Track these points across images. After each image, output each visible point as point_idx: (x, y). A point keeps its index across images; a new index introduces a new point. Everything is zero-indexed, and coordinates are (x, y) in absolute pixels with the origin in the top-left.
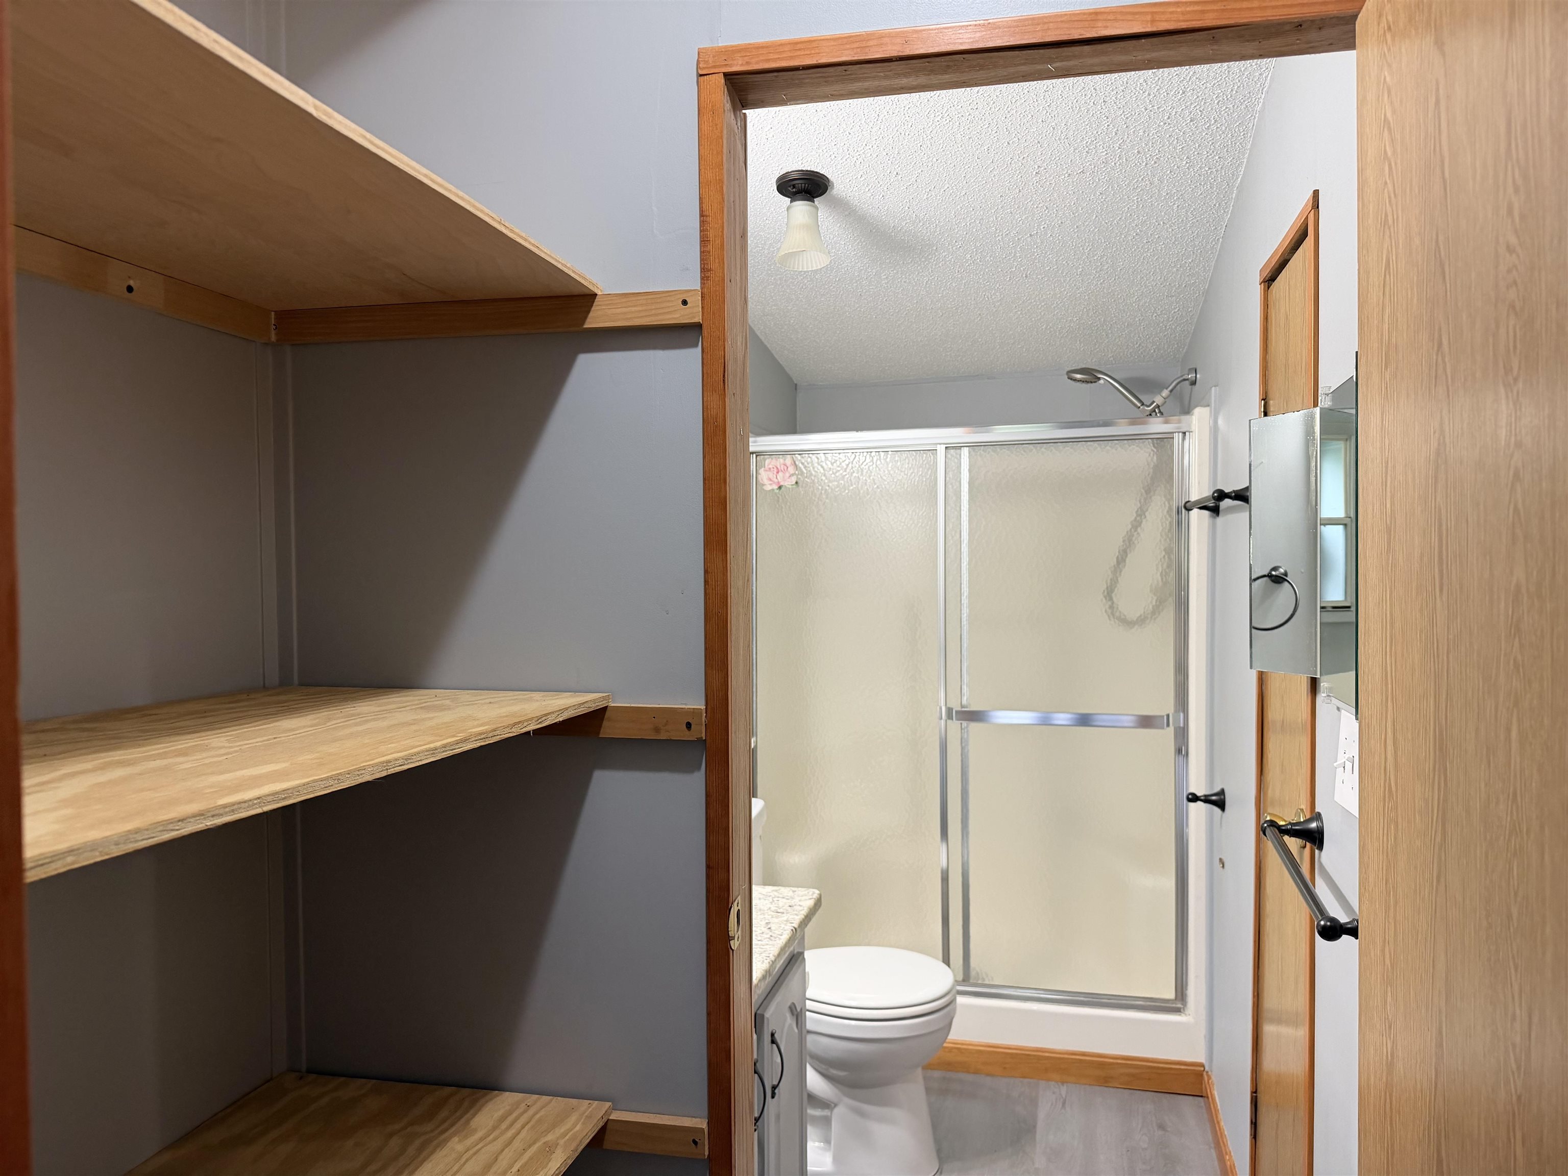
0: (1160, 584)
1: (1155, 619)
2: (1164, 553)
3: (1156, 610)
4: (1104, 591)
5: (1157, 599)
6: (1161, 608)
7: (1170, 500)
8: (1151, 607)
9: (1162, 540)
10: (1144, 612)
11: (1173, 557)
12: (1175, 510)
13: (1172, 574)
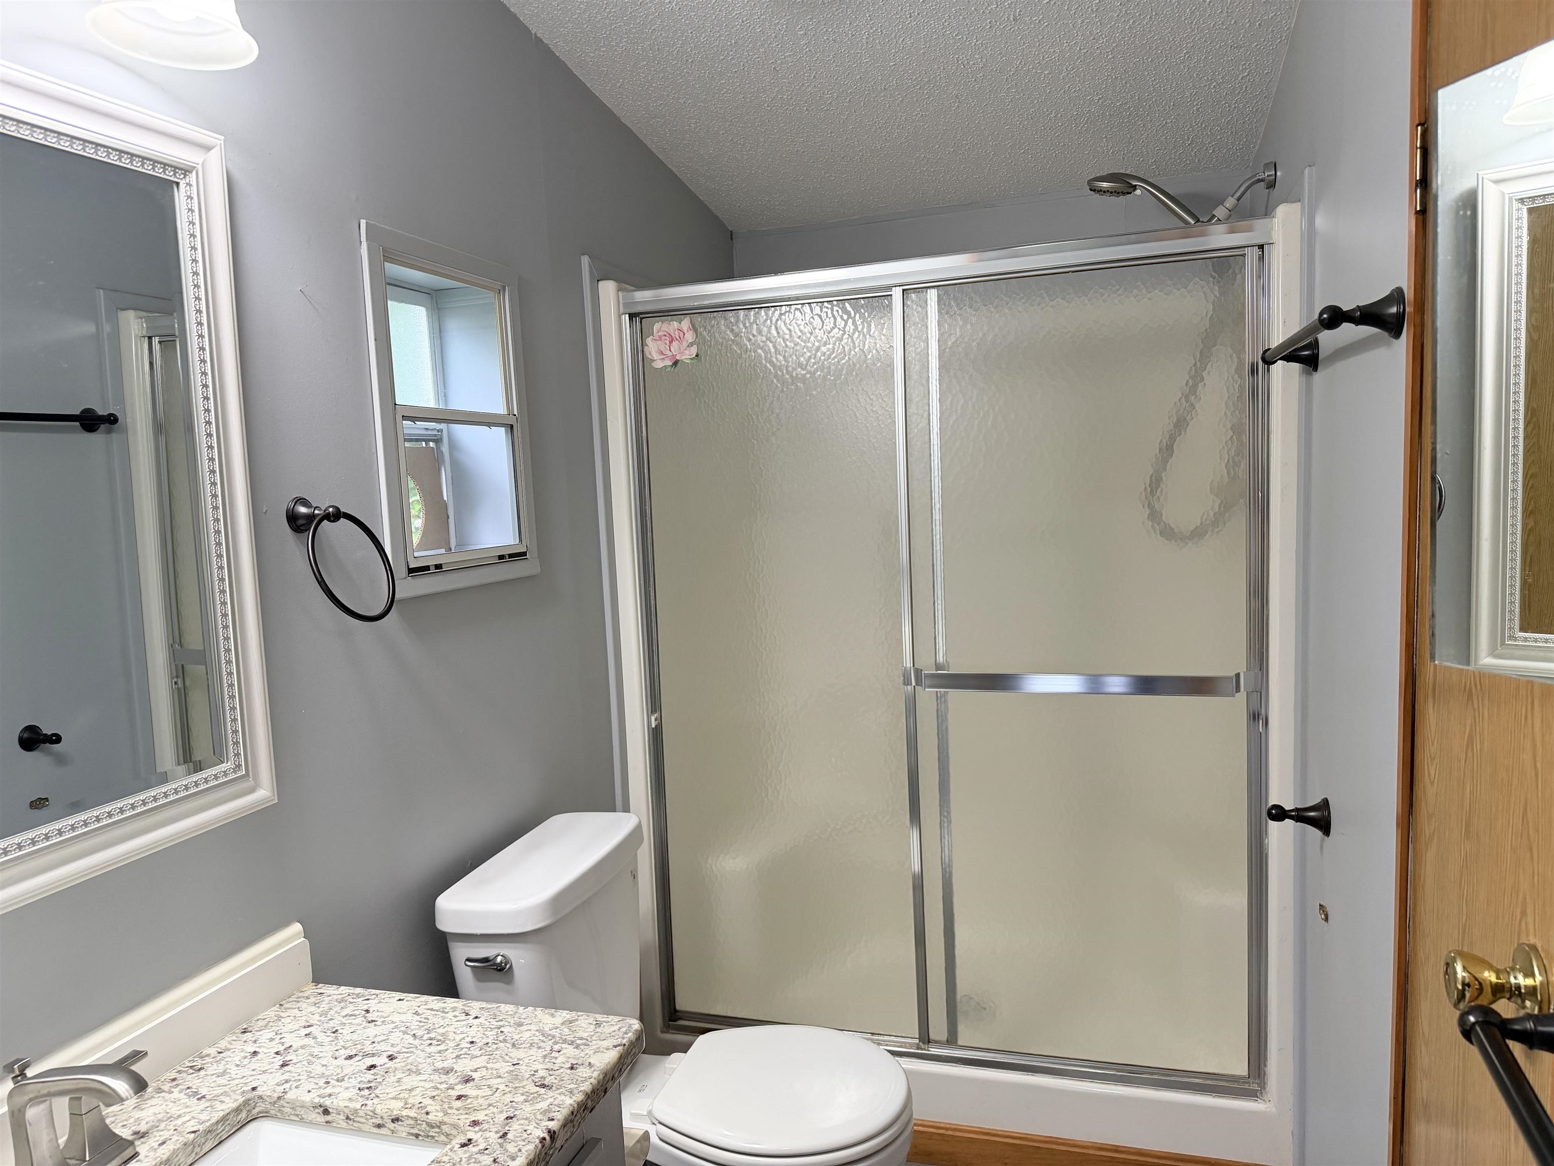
0: (1226, 479)
1: (1218, 532)
2: (1231, 433)
3: (1218, 520)
4: (1141, 493)
5: (1222, 502)
6: (1227, 515)
7: (1240, 351)
8: (1212, 514)
9: (1229, 413)
10: (1202, 523)
11: (1245, 439)
12: (1247, 368)
13: (1244, 464)
